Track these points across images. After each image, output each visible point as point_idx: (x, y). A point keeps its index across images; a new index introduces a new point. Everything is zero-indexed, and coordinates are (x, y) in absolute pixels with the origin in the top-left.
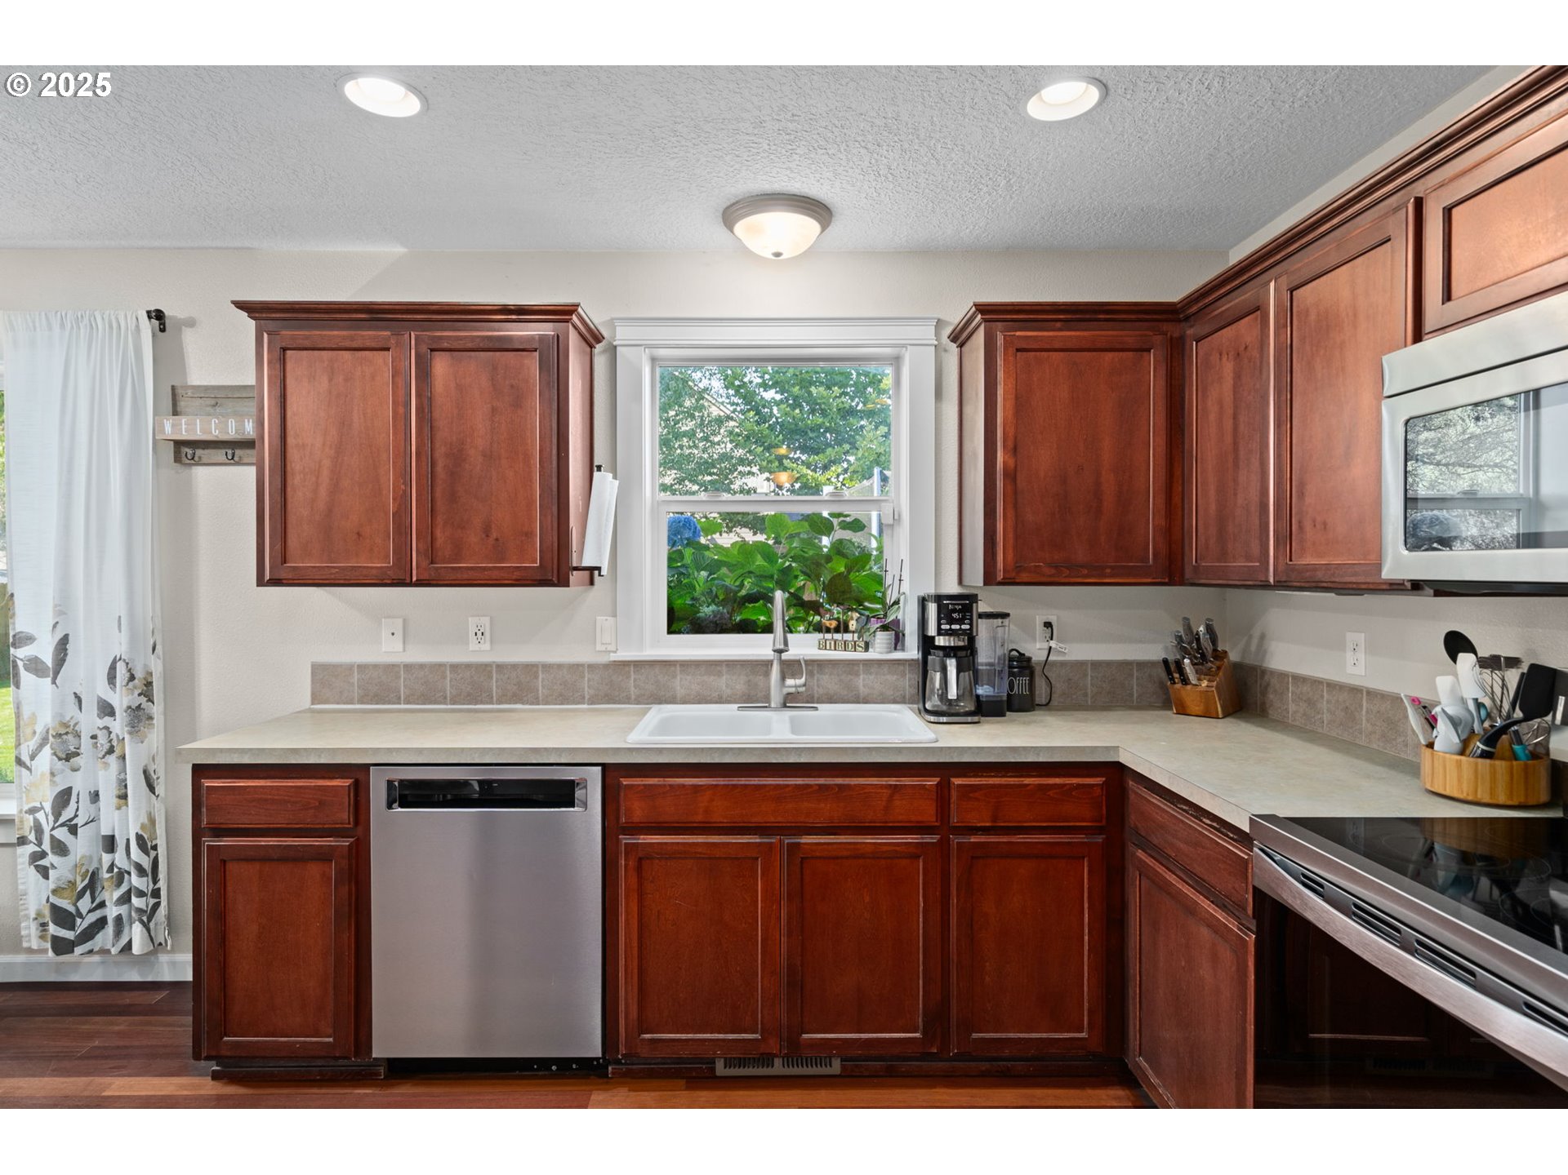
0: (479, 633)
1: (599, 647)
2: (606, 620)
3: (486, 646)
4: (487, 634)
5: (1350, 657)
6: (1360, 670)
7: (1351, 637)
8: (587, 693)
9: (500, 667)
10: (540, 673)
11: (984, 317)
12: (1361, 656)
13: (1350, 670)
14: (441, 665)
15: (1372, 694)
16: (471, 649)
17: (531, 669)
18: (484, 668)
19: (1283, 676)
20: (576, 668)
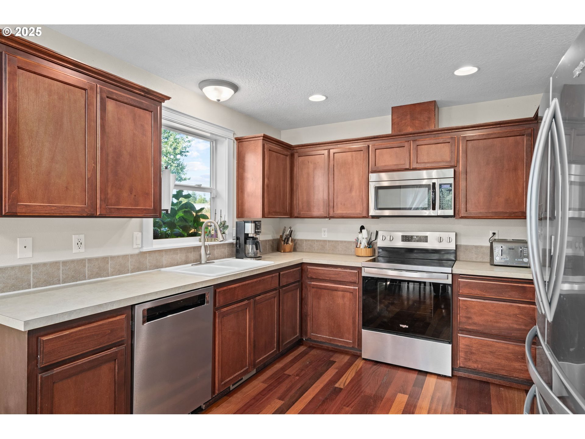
0: (79, 243)
1: (135, 246)
2: (138, 234)
3: (82, 250)
4: (83, 243)
5: (323, 233)
6: (326, 236)
7: (323, 229)
8: (130, 267)
9: (90, 260)
10: (109, 261)
11: (264, 138)
12: (326, 233)
13: (323, 236)
14: (57, 263)
15: (329, 241)
16: (74, 252)
17: (105, 259)
18: (81, 262)
19: (301, 240)
20: (125, 257)
